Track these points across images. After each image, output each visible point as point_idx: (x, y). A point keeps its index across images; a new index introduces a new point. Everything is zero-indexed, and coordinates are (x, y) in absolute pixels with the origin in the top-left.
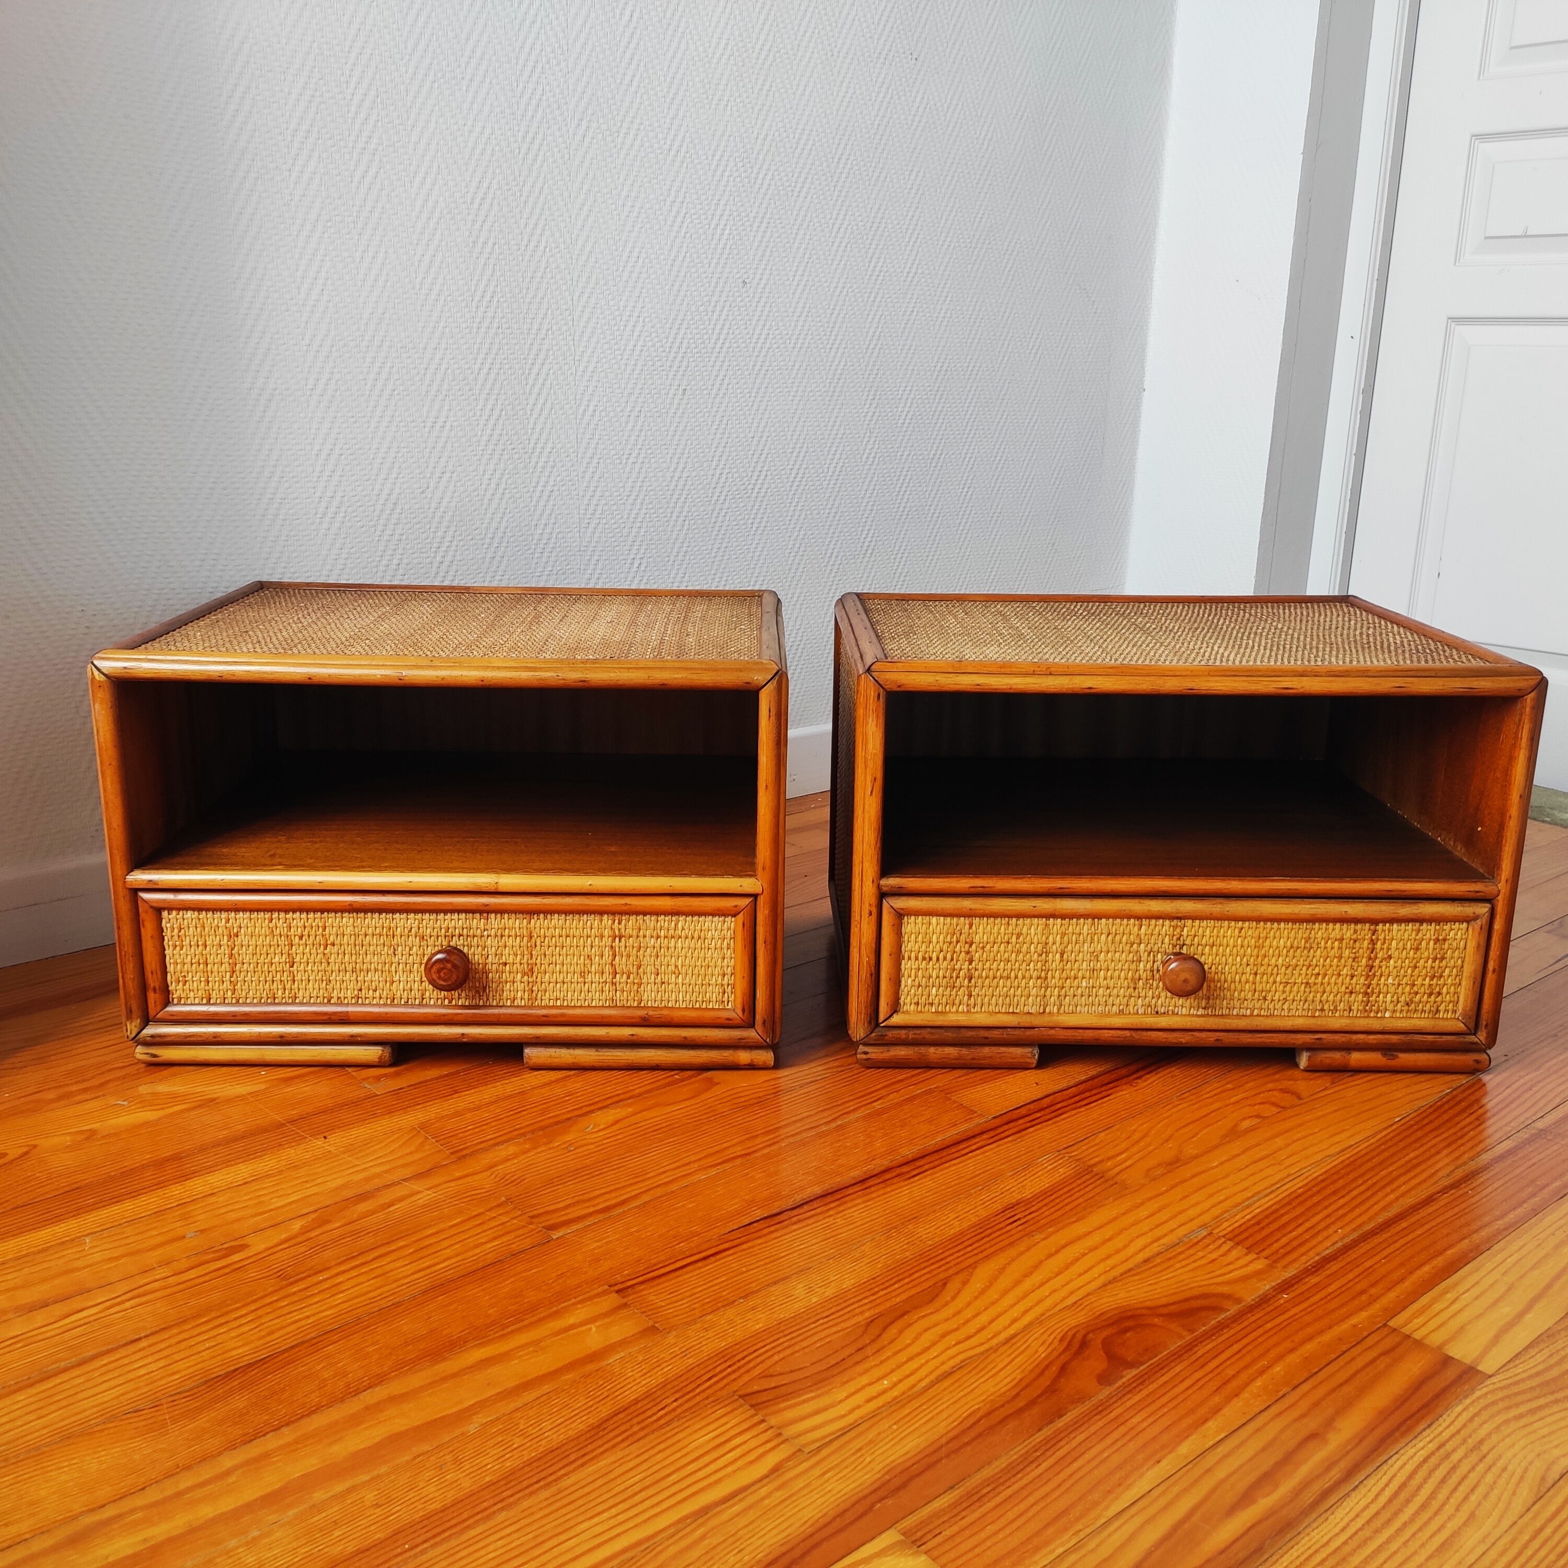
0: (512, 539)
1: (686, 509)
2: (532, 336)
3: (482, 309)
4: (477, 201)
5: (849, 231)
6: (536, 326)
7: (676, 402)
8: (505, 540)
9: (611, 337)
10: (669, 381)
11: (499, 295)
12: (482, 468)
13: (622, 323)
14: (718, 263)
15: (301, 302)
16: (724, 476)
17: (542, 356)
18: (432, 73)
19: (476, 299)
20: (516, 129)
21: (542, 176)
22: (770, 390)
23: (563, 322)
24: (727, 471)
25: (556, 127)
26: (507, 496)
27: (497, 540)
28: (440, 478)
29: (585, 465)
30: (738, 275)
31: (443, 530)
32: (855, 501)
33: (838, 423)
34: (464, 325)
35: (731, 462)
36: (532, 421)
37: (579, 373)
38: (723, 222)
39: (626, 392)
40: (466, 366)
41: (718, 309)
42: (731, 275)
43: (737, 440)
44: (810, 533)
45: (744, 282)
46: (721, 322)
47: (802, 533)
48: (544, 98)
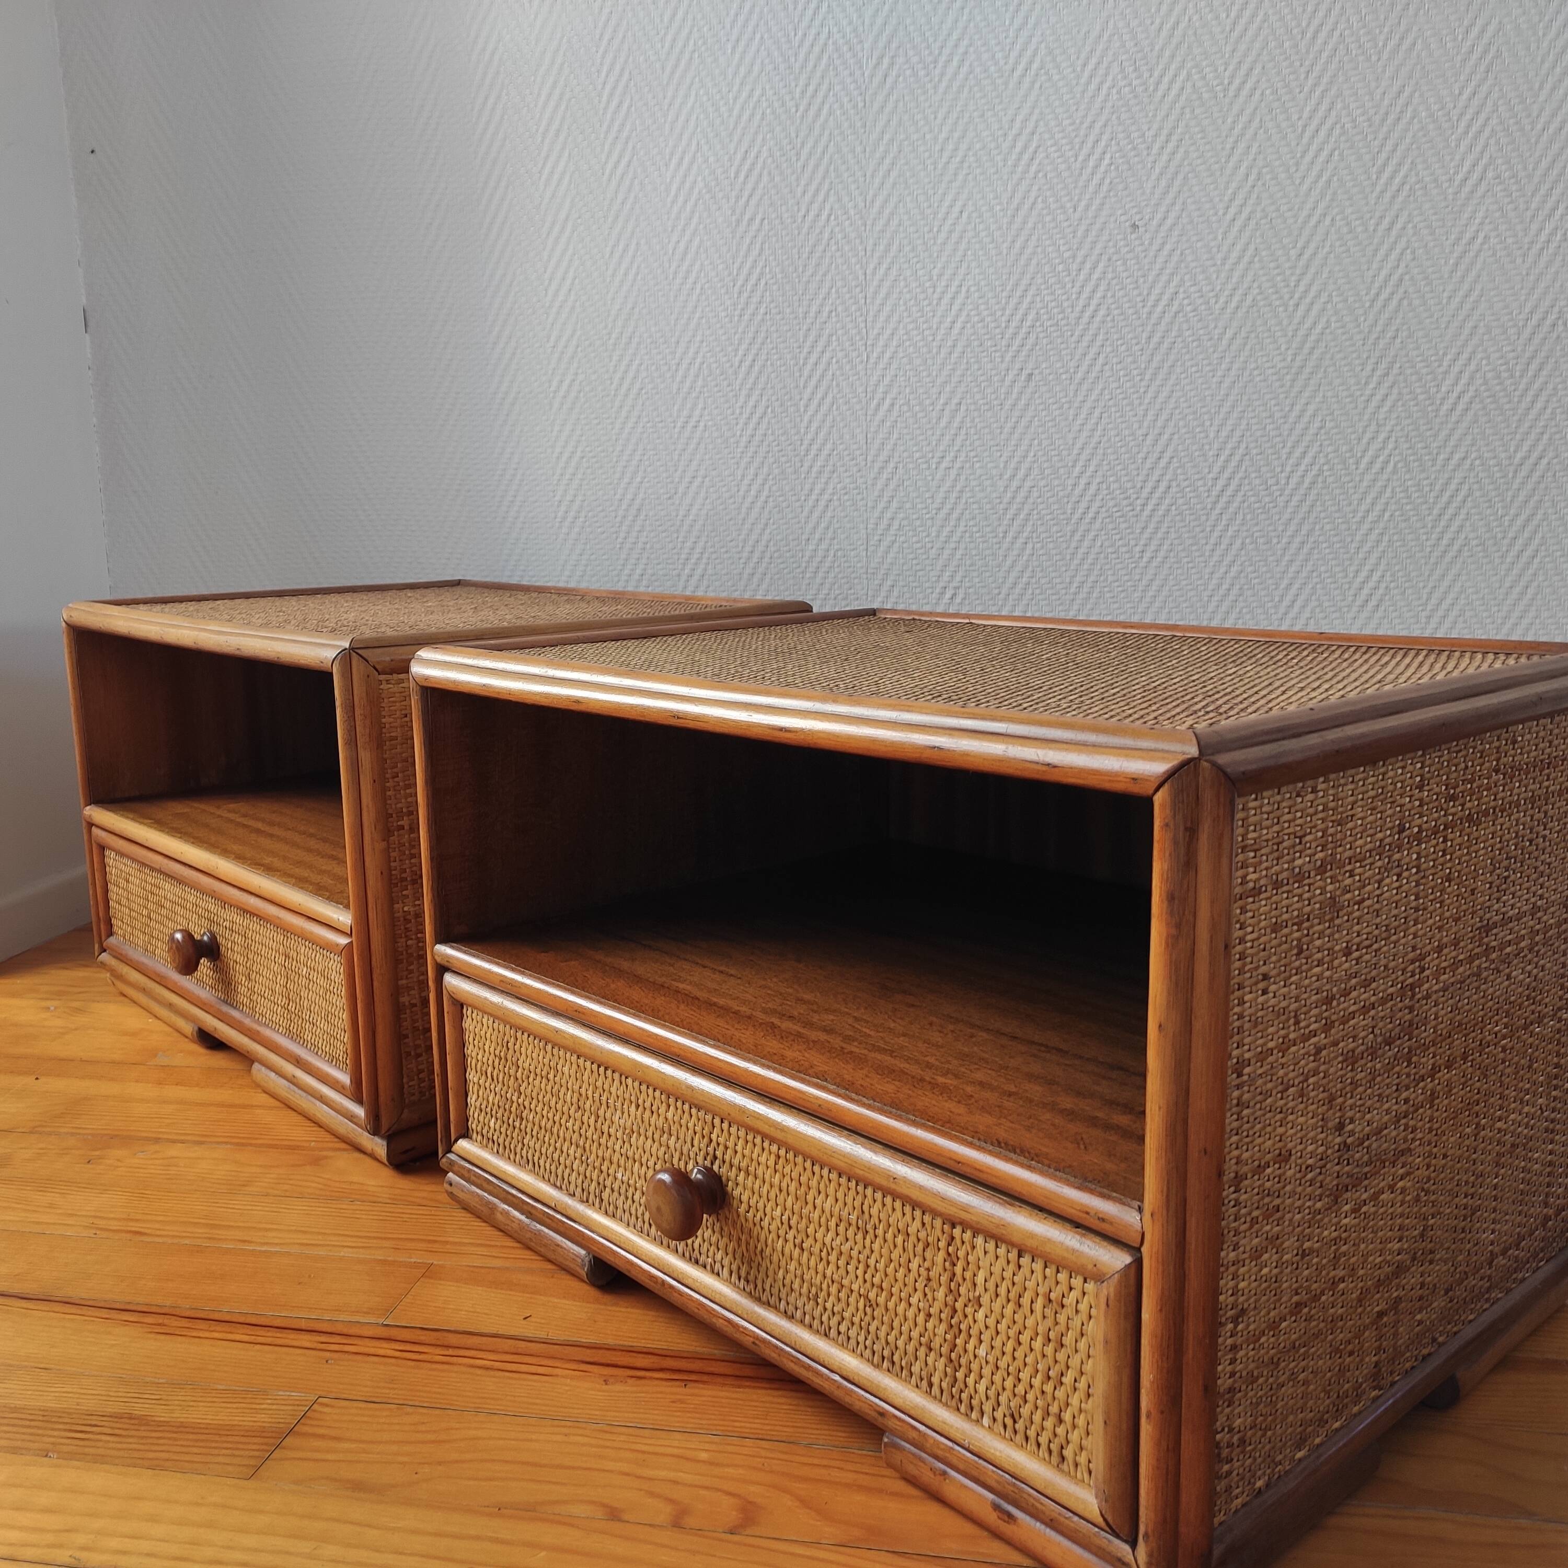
0: (776, 555)
1: (1029, 528)
2: (809, 321)
3: (745, 295)
4: (743, 174)
5: (1337, 131)
6: (814, 309)
7: (1016, 390)
8: (768, 554)
9: (920, 314)
10: (1004, 366)
11: (768, 276)
12: (740, 472)
13: (936, 296)
14: (1087, 207)
15: (548, 304)
16: (1093, 488)
17: (821, 344)
18: (692, 42)
19: (739, 283)
20: (793, 84)
21: (827, 133)
22: (1178, 370)
23: (852, 301)
24: (1098, 480)
25: (846, 73)
26: (771, 504)
27: (756, 555)
28: (691, 483)
29: (876, 470)
30: (1123, 218)
31: (693, 540)
32: (1344, 526)
33: (1309, 413)
34: (723, 314)
35: (1105, 468)
36: (806, 419)
37: (872, 361)
38: (1099, 150)
39: (939, 381)
40: (725, 359)
41: (1088, 265)
42: (1112, 219)
43: (1117, 439)
44: (1250, 569)
45: (1135, 226)
46: (1093, 283)
47: (1234, 569)
48: (831, 41)
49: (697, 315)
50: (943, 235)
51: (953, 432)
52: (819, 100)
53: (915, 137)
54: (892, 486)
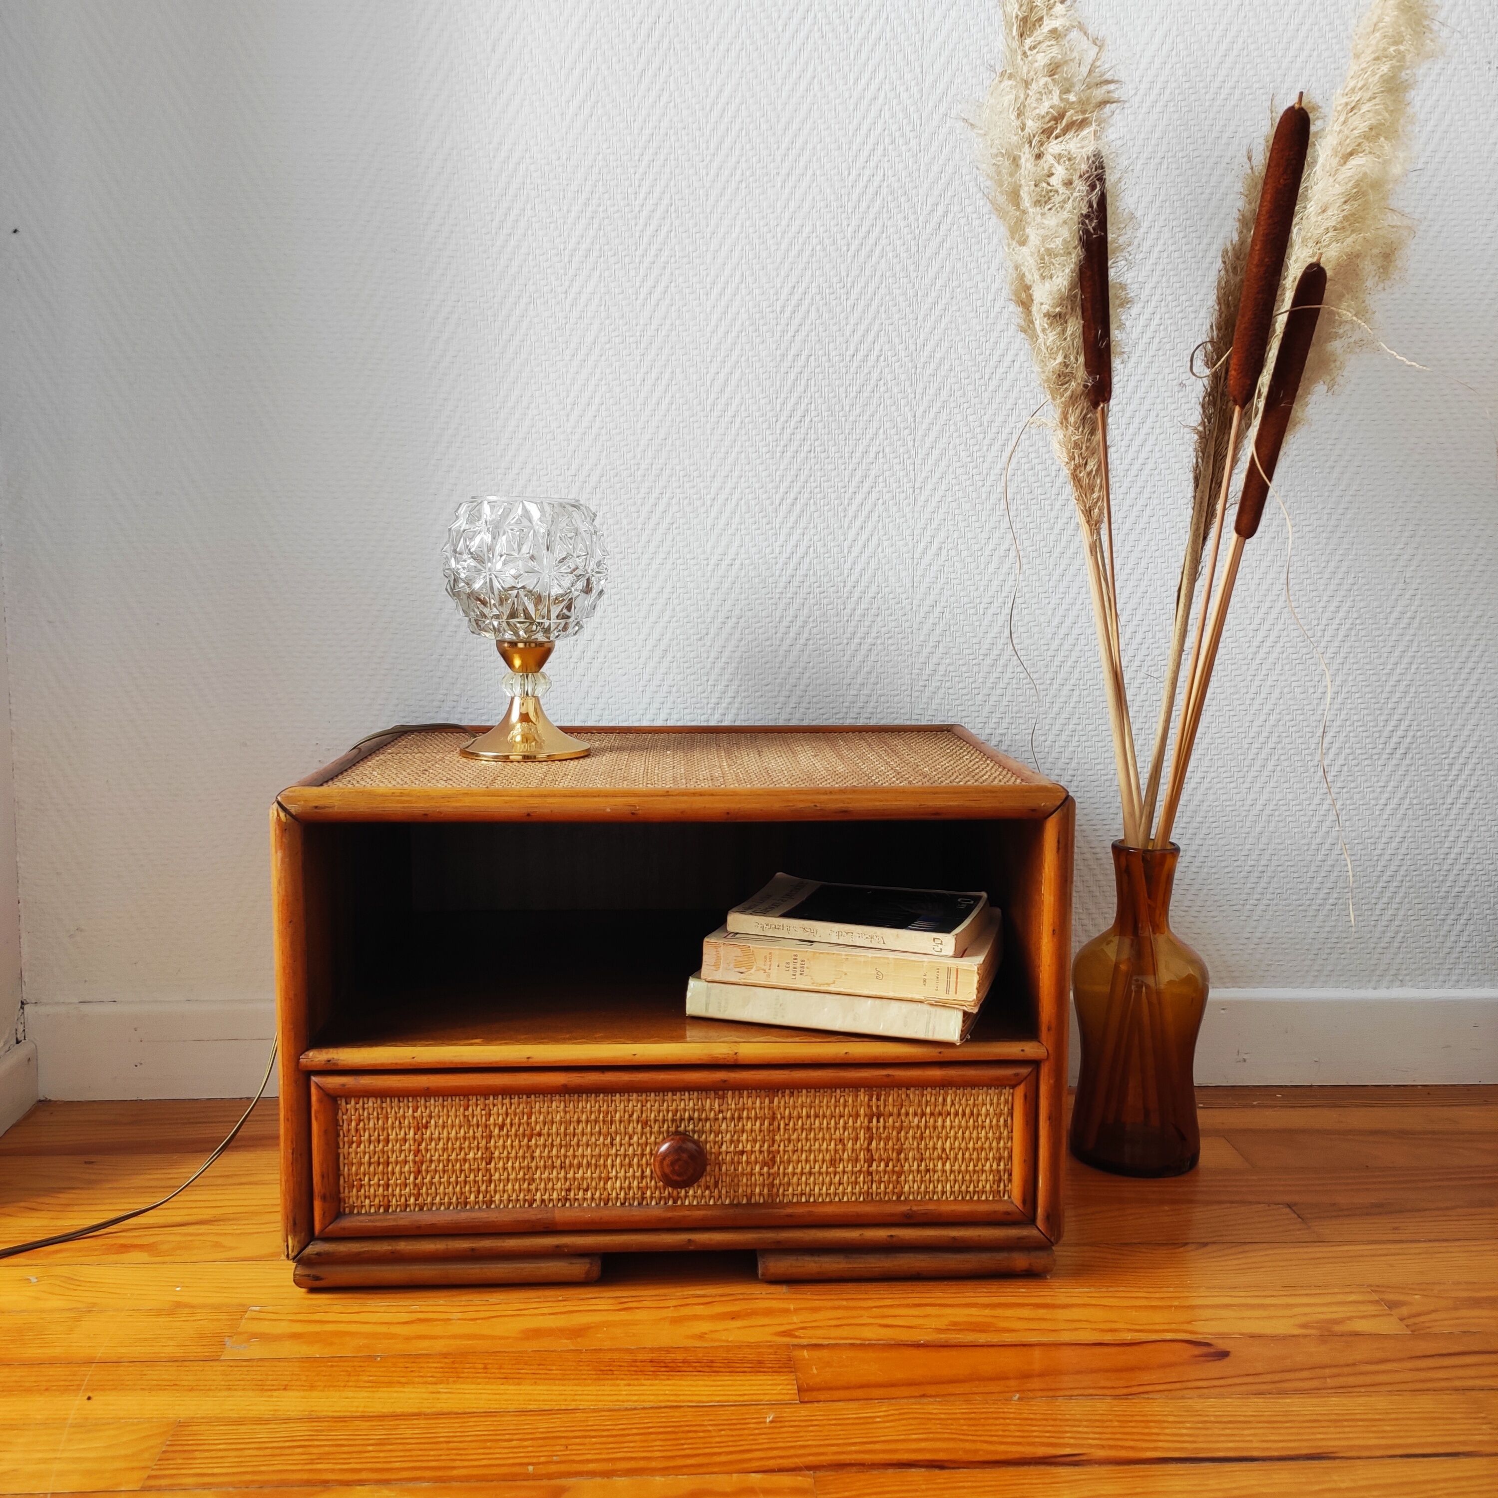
1: (1076, 675)
2: (855, 461)
3: (789, 431)
4: (789, 309)
6: (860, 449)
7: (1065, 538)
8: (807, 699)
9: (969, 459)
10: (1053, 514)
11: (813, 414)
12: (778, 614)
13: (986, 442)
15: (569, 430)
16: (1139, 636)
17: (867, 484)
18: (739, 172)
19: (782, 419)
20: (845, 223)
21: (879, 274)
23: (900, 443)
24: (1145, 629)
25: (900, 216)
26: (811, 647)
27: (794, 699)
28: (724, 623)
29: (922, 615)
30: (1171, 376)
31: (725, 683)
32: (1374, 678)
33: (1343, 569)
34: (764, 450)
36: (850, 560)
37: (920, 504)
39: (988, 527)
40: (764, 496)
41: (1137, 420)
42: (1160, 377)
43: (1163, 589)
44: (1289, 717)
45: (1182, 385)
46: (1142, 436)
47: (1273, 717)
48: (885, 184)
49: (736, 449)
50: (994, 382)
51: (1001, 578)
52: (871, 241)
53: (968, 284)
54: (938, 631)
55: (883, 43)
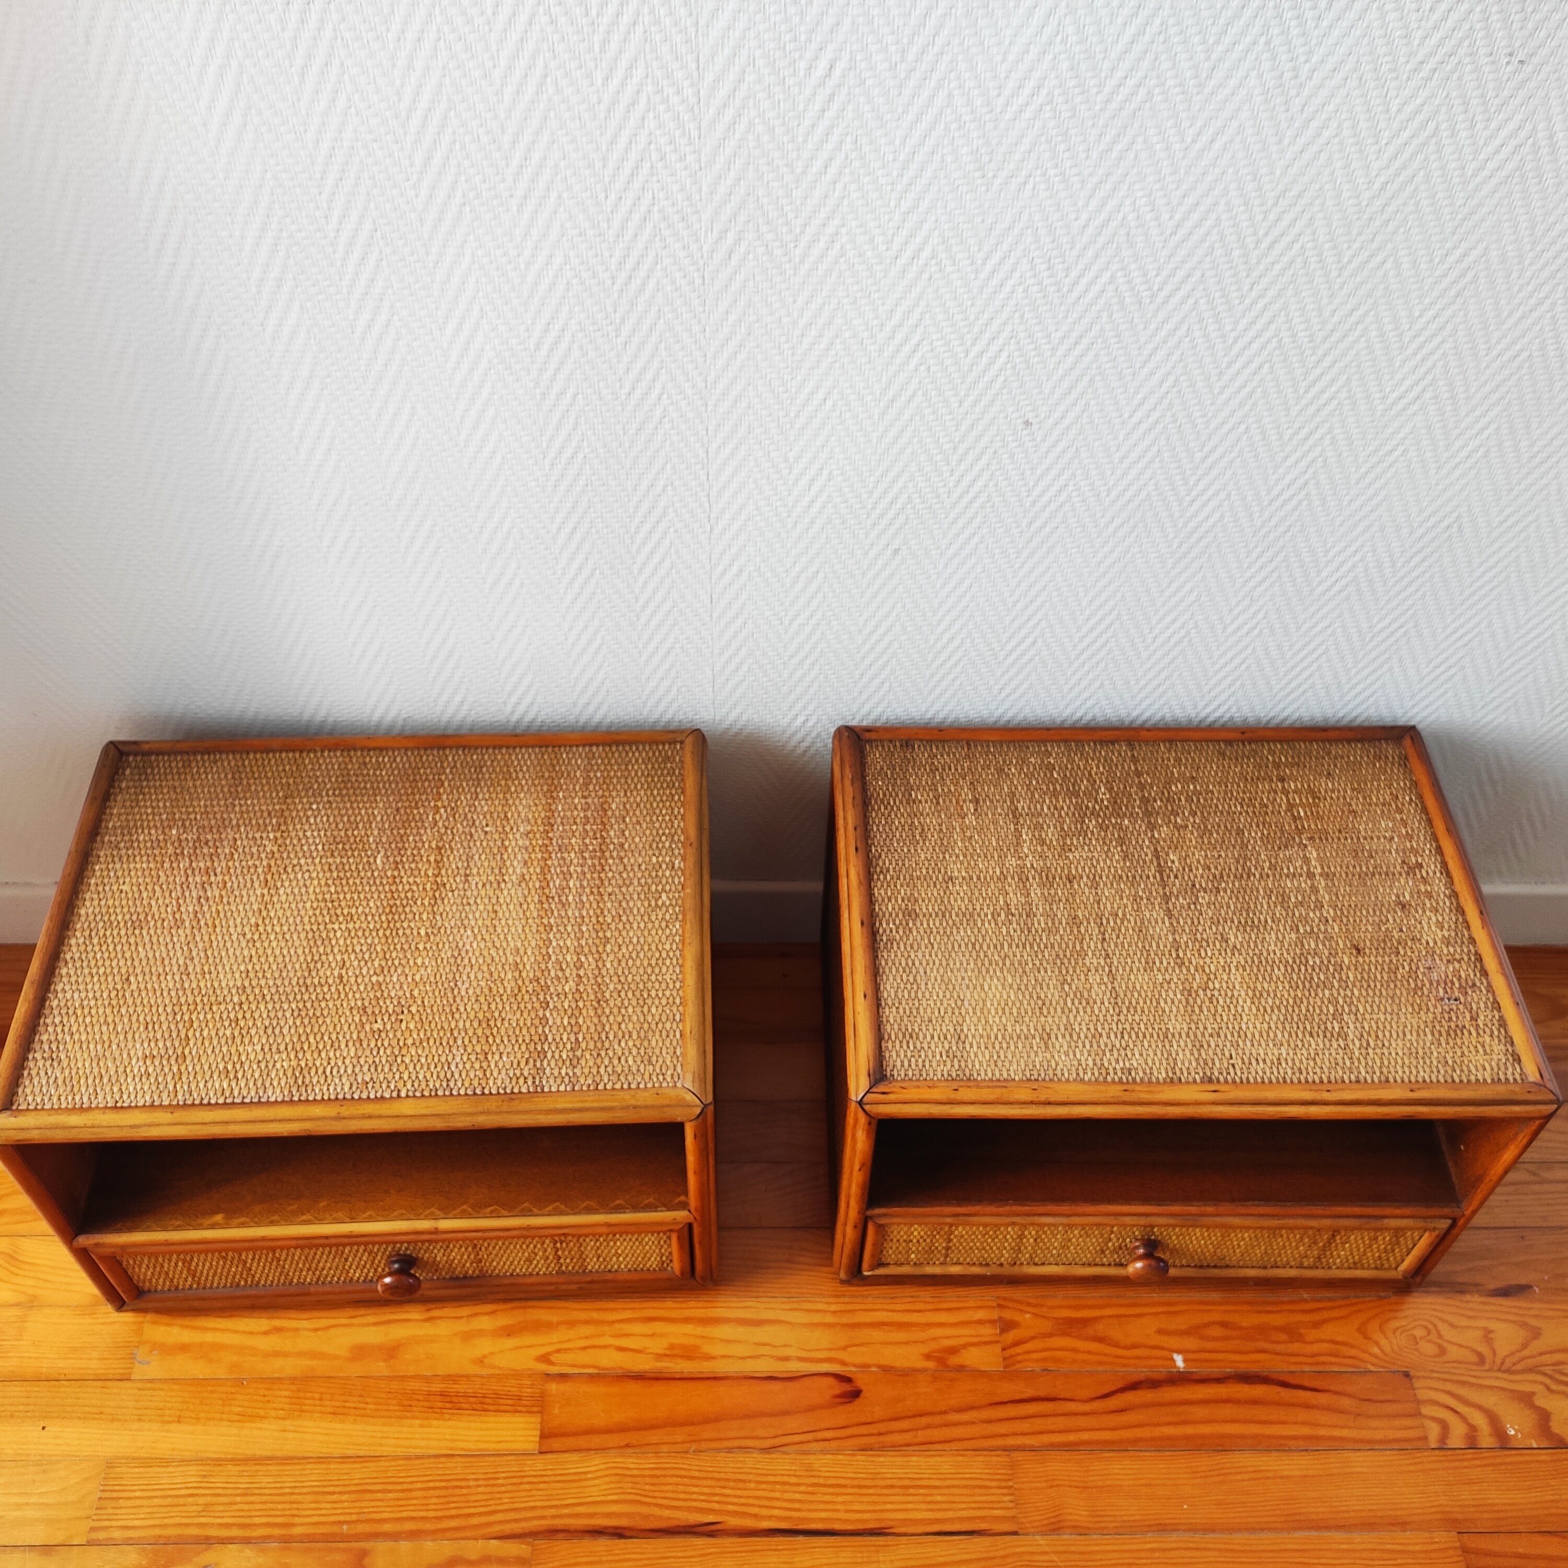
0: (613, 689)
1: (887, 672)
2: (640, 493)
3: (560, 467)
4: (546, 347)
5: (1272, 345)
6: (646, 482)
7: (880, 562)
9: (772, 492)
10: (869, 541)
12: (566, 624)
13: (792, 476)
14: (975, 404)
15: (301, 463)
16: (957, 641)
17: (656, 514)
18: (459, 193)
19: (551, 456)
20: (606, 254)
21: (654, 309)
22: (1058, 550)
23: (692, 476)
24: (963, 636)
25: (678, 245)
26: (604, 650)
28: (510, 630)
29: (723, 624)
30: (1016, 415)
31: (517, 676)
33: (1187, 589)
34: (533, 484)
35: (972, 627)
36: (641, 580)
37: (716, 531)
38: (994, 348)
39: (795, 552)
40: (539, 525)
41: (971, 457)
42: (1002, 415)
43: (986, 604)
45: (1027, 423)
46: (974, 473)
48: (656, 208)
49: (500, 483)
50: (802, 420)
51: (809, 595)
52: (642, 273)
53: (769, 319)
54: (740, 637)
55: (639, 29)
